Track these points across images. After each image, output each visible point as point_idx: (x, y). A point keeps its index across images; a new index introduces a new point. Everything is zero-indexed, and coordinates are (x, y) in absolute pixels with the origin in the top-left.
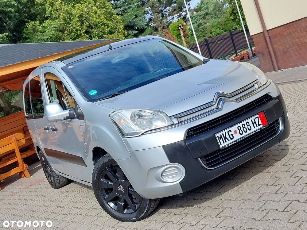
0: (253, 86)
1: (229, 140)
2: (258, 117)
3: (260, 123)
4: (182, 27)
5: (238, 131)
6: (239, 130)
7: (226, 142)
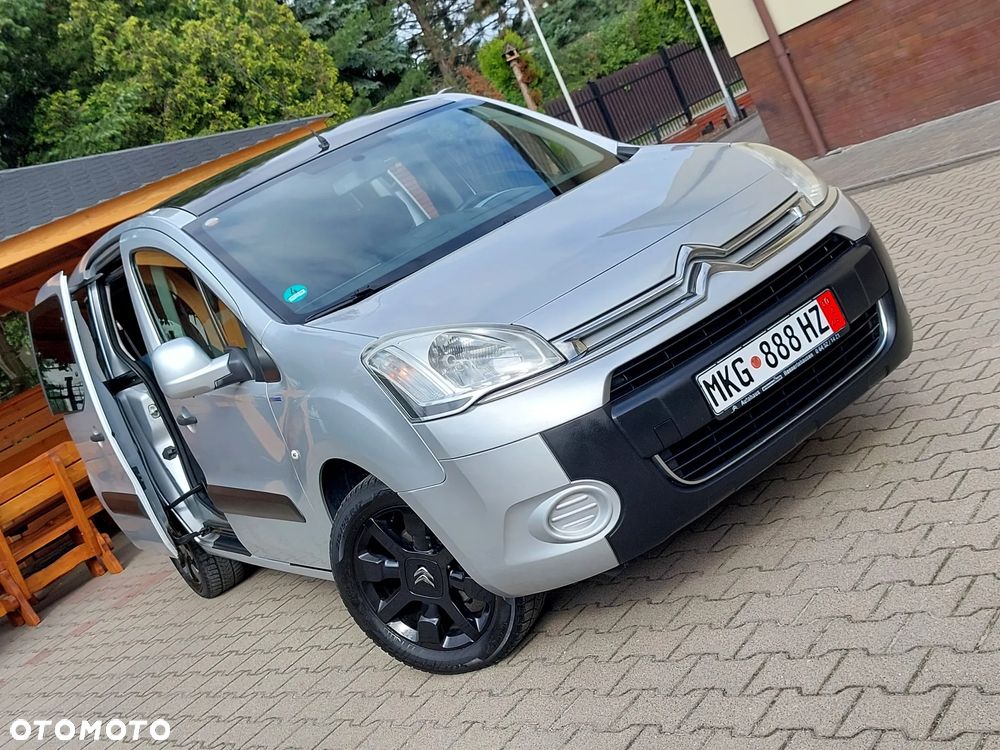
0: (788, 213)
1: (738, 390)
2: (815, 308)
3: (825, 323)
4: (516, 55)
5: (762, 357)
6: (766, 354)
7: (731, 395)
